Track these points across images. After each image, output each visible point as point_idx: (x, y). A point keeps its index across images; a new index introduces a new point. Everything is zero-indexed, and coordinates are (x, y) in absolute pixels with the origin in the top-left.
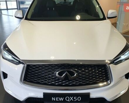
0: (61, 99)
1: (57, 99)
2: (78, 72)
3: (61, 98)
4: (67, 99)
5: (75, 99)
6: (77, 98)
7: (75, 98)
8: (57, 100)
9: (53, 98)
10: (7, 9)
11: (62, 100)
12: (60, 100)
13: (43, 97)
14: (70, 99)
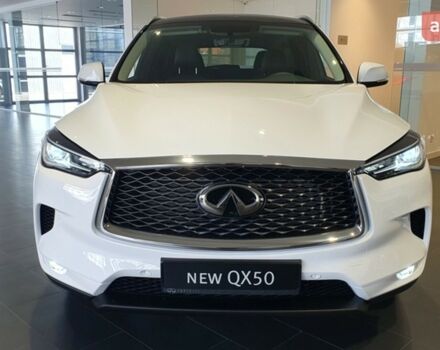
0: (216, 279)
1: (201, 278)
2: (266, 192)
3: (215, 275)
4: (234, 278)
5: (258, 280)
6: (262, 276)
7: (255, 277)
8: (201, 282)
9: (189, 274)
10: (47, 101)
11: (218, 282)
12: (212, 282)
13: (159, 276)
14: (242, 277)
